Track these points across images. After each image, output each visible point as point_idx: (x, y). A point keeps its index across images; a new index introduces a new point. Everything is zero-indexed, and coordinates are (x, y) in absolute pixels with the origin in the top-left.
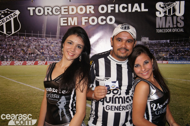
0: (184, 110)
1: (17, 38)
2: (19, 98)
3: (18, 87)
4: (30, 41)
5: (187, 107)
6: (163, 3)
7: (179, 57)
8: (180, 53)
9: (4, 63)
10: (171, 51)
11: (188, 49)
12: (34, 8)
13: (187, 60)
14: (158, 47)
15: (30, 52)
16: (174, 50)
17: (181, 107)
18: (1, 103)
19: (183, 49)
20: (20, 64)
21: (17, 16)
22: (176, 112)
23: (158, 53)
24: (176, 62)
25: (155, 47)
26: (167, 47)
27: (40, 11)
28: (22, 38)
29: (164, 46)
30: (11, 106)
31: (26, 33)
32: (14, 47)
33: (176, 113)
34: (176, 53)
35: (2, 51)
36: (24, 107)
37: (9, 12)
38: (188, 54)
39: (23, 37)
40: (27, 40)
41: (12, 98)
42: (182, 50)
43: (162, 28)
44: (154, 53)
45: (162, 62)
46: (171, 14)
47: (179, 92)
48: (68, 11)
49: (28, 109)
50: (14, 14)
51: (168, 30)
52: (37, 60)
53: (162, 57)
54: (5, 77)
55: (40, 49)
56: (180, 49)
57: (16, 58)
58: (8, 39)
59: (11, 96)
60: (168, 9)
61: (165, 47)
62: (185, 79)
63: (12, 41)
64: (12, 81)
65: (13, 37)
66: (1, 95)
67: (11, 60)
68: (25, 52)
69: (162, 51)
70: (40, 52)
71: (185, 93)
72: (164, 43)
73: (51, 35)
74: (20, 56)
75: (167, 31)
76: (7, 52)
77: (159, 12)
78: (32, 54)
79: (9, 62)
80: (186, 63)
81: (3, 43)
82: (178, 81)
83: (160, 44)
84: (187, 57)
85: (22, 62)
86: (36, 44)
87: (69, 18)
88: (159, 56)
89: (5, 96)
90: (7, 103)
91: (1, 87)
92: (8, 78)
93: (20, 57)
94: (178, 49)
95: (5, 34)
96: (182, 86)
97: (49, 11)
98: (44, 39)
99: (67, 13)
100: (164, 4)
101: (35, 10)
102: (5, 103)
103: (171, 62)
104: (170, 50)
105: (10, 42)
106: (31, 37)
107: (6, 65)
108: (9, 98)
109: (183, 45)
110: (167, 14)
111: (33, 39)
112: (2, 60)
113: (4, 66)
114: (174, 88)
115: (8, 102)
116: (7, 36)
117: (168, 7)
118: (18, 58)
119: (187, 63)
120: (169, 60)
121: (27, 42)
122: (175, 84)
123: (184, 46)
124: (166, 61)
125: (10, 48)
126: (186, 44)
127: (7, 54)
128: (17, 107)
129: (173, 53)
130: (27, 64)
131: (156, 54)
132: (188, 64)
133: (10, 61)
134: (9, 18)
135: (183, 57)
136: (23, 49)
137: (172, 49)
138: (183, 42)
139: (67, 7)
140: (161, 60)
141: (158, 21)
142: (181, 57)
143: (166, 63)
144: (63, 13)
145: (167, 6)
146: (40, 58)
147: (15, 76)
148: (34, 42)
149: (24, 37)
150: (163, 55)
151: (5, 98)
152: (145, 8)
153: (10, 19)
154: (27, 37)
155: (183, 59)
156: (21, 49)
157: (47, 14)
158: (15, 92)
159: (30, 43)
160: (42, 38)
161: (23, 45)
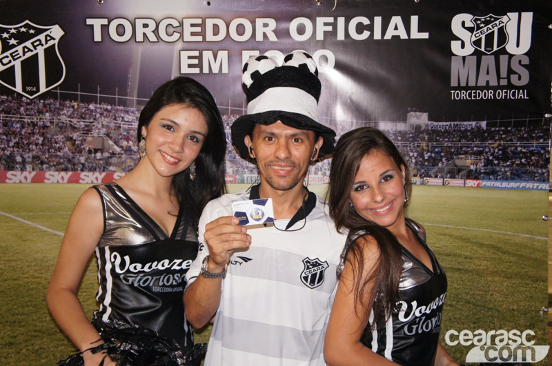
0: (524, 319)
1: (55, 105)
3: (55, 246)
4: (91, 115)
6: (472, 17)
7: (511, 170)
8: (516, 158)
9: (16, 176)
10: (490, 151)
11: (540, 147)
12: (105, 22)
13: (536, 179)
14: (454, 140)
15: (92, 147)
16: (499, 150)
17: (516, 313)
18: (2, 292)
19: (524, 147)
20: (61, 181)
21: (56, 42)
22: (500, 325)
23: (455, 157)
24: (505, 184)
25: (446, 142)
26: (478, 140)
27: (121, 30)
28: (68, 105)
29: (470, 137)
30: (30, 301)
31: (79, 93)
32: (44, 131)
34: (505, 157)
35: (8, 143)
37: (32, 31)
38: (538, 162)
39: (71, 102)
40: (83, 113)
41: (35, 278)
42: (521, 152)
43: (467, 88)
44: (442, 157)
45: (465, 183)
46: (493, 50)
47: (509, 269)
48: (203, 34)
50: (46, 36)
51: (485, 93)
52: (112, 168)
53: (463, 168)
54: (16, 216)
55: (121, 139)
56: (516, 147)
57: (52, 164)
58: (28, 107)
59: (31, 272)
60: (487, 33)
61: (473, 141)
62: (527, 233)
63: (40, 112)
64: (36, 228)
65: (44, 103)
66: (2, 269)
67: (36, 168)
68: (78, 147)
69: (466, 153)
70: (122, 147)
71: (527, 272)
72: (472, 129)
74: (61, 158)
75: (482, 95)
76: (23, 143)
77: (460, 41)
78: (96, 151)
79: (30, 174)
80: (533, 189)
81: (12, 117)
82: (507, 237)
83: (459, 133)
84: (535, 171)
85: (67, 174)
86: (110, 123)
87: (205, 53)
88: (456, 166)
89: (16, 271)
90: (21, 291)
91: (3, 245)
92: (24, 218)
93: (62, 161)
94: (509, 146)
95: (18, 94)
96: (519, 253)
97: (149, 31)
98: (133, 109)
99: (200, 38)
100: (476, 20)
101: (108, 26)
102: (15, 291)
103: (488, 183)
104: (487, 150)
105: (32, 115)
106: (96, 103)
107: (21, 182)
108: (26, 276)
109: (525, 135)
110: (483, 49)
111: (101, 109)
112: (9, 167)
113: (15, 185)
114: (496, 256)
115: (24, 289)
116: (24, 99)
117: (485, 29)
118: (57, 163)
119: (535, 187)
120: (484, 178)
121: (82, 118)
122: (499, 246)
123: (527, 139)
124: (475, 181)
125: (34, 134)
126: (534, 135)
127: (23, 151)
129: (497, 159)
130: (81, 181)
131: (448, 160)
132: (538, 191)
133: (33, 169)
134: (32, 48)
135: (523, 169)
136: (71, 138)
137: (493, 145)
138: (525, 127)
139: (199, 21)
140: (462, 178)
141: (455, 67)
142: (517, 171)
143: (476, 186)
144: (188, 37)
145: (482, 25)
146: (119, 163)
147: (47, 214)
148: (103, 118)
149: (76, 104)
150: (468, 162)
151: (14, 277)
152: (420, 30)
153: (35, 49)
154: (83, 103)
155: (523, 175)
156: (65, 137)
157: (142, 40)
158: (45, 259)
159: (91, 121)
160: (128, 106)
161: (71, 125)
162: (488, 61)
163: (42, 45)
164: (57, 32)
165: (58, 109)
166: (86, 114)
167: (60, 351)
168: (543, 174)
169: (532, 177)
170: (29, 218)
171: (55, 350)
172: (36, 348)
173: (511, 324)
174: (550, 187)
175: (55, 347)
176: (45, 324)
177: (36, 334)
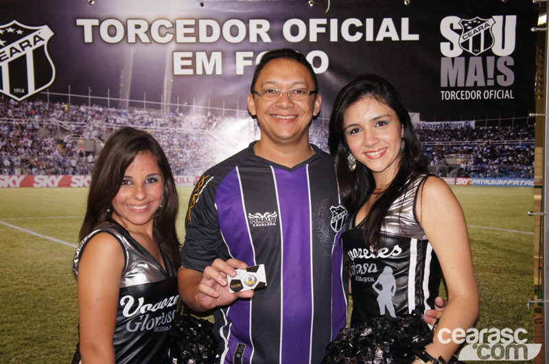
0: (512, 312)
1: (44, 107)
2: (45, 285)
3: (45, 251)
4: (82, 117)
5: (521, 306)
6: (460, 19)
7: (499, 168)
8: (503, 156)
9: (3, 180)
10: (479, 150)
11: (525, 145)
12: (96, 22)
13: (522, 176)
14: (445, 139)
15: (83, 150)
16: (488, 148)
17: (504, 306)
19: (511, 145)
20: (51, 185)
21: (45, 43)
23: (446, 156)
24: (493, 182)
25: (437, 141)
26: (468, 138)
27: (112, 31)
28: (58, 107)
29: (460, 136)
30: (20, 309)
31: (69, 95)
32: (33, 134)
33: (490, 321)
34: (493, 156)
36: (61, 309)
37: (20, 32)
38: (523, 159)
39: (61, 104)
40: (73, 115)
41: (25, 284)
42: (508, 150)
43: (456, 88)
44: (433, 156)
45: (456, 181)
47: (499, 264)
48: (196, 35)
49: (73, 316)
50: (35, 37)
51: (473, 93)
53: (454, 166)
54: (4, 221)
56: (503, 146)
57: (41, 167)
58: (16, 109)
59: (21, 279)
60: (474, 35)
61: (463, 140)
62: (515, 229)
63: (29, 115)
64: (25, 233)
65: (33, 106)
67: (24, 171)
68: (68, 150)
69: (456, 152)
71: (514, 266)
72: (462, 128)
73: (145, 102)
74: (51, 161)
75: (470, 95)
76: (11, 147)
77: (449, 43)
78: (88, 154)
79: (18, 178)
80: (519, 186)
82: (496, 233)
83: (449, 133)
84: (521, 168)
85: (57, 177)
86: (102, 125)
87: (198, 54)
88: (447, 165)
89: (4, 278)
90: (10, 299)
92: (13, 224)
93: (52, 164)
94: (497, 145)
95: (6, 96)
96: (508, 248)
97: (141, 33)
98: (124, 111)
99: (193, 40)
100: (463, 23)
101: (99, 27)
103: (478, 181)
104: (476, 149)
105: (21, 118)
106: (87, 105)
107: (9, 186)
108: (15, 283)
109: (512, 134)
111: (92, 111)
114: (486, 252)
115: (13, 296)
116: (12, 101)
117: (472, 31)
118: (47, 167)
119: (521, 184)
120: (473, 176)
121: (73, 120)
122: (489, 242)
123: (513, 138)
124: (465, 179)
125: (22, 137)
126: (519, 134)
127: (11, 155)
128: (41, 311)
129: (485, 157)
130: (72, 185)
131: (439, 159)
132: (524, 188)
133: (22, 173)
134: (20, 49)
135: (510, 167)
136: (62, 141)
137: (481, 144)
138: (511, 126)
139: (192, 22)
140: (453, 177)
142: (504, 169)
143: (466, 183)
144: (181, 39)
147: (36, 218)
148: (94, 120)
149: (66, 106)
150: (458, 160)
151: (3, 284)
152: (411, 32)
153: (24, 50)
154: (74, 105)
155: (510, 173)
156: (55, 140)
157: (134, 41)
158: (35, 265)
159: (83, 123)
160: (120, 108)
161: (61, 128)
162: (476, 62)
163: (31, 46)
164: (46, 32)
165: (48, 111)
166: (77, 116)
167: (52, 359)
168: (529, 171)
169: (518, 174)
170: (18, 223)
171: (47, 357)
172: (26, 356)
173: (500, 317)
174: (534, 183)
175: (46, 355)
176: (36, 332)
177: (26, 342)
